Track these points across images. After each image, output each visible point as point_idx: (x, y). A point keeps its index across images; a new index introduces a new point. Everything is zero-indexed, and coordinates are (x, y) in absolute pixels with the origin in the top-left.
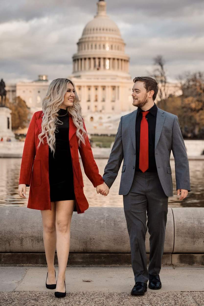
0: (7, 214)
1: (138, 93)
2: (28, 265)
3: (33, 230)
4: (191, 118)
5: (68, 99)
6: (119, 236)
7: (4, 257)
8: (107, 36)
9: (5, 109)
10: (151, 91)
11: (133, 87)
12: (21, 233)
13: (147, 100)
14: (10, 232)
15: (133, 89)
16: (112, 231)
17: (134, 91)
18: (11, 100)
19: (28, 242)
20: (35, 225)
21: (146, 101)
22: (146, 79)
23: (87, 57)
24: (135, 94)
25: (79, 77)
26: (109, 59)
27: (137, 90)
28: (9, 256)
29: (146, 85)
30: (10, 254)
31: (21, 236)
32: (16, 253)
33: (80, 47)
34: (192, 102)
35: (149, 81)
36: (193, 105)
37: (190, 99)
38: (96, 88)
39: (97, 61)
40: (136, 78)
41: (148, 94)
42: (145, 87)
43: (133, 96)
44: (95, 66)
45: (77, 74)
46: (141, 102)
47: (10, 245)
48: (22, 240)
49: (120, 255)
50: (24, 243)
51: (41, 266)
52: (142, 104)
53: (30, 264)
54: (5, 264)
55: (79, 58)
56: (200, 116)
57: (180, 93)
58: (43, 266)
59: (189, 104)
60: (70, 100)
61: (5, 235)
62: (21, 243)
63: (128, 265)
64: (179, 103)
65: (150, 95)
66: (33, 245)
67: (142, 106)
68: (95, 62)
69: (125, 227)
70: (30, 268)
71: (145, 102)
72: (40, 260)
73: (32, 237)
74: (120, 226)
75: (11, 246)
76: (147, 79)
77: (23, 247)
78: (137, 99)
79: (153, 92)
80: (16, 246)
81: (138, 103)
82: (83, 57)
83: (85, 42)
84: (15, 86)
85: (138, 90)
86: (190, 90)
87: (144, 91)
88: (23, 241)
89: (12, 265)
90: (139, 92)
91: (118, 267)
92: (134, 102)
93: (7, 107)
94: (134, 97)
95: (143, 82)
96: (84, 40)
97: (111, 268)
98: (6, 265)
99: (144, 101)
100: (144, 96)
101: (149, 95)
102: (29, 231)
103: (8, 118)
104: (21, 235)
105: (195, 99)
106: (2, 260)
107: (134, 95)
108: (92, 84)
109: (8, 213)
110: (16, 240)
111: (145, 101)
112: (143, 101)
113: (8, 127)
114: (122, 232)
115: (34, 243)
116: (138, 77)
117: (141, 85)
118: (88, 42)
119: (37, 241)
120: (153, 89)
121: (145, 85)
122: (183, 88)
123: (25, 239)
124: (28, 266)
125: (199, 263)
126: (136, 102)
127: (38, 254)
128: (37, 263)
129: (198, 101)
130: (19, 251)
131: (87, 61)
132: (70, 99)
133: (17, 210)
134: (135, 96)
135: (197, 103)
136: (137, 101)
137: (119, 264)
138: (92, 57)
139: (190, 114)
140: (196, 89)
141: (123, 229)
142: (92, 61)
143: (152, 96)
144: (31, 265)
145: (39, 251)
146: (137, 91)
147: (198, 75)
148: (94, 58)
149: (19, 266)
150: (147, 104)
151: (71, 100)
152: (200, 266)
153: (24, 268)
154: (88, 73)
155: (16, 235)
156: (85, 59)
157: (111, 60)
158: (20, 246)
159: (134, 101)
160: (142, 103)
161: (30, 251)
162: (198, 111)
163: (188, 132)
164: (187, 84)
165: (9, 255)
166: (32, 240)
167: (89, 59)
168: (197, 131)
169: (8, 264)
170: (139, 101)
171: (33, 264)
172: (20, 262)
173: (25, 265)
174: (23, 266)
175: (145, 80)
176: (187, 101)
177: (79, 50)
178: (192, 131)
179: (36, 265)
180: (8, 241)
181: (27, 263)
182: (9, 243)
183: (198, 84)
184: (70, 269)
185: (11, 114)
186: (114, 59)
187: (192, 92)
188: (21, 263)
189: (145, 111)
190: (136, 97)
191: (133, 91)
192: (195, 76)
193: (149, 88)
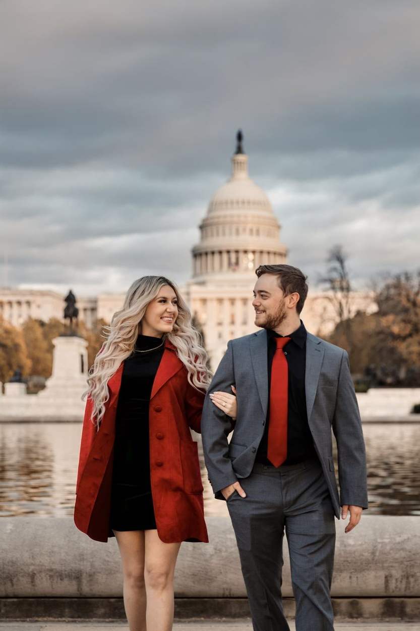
0: (9, 531)
1: (265, 299)
2: (45, 619)
3: (53, 559)
4: (392, 351)
5: (161, 318)
6: (201, 568)
7: (5, 605)
8: (251, 213)
9: (76, 341)
10: (293, 295)
11: (255, 288)
12: (32, 564)
13: (285, 312)
14: (13, 563)
15: (254, 291)
16: (189, 559)
17: (258, 295)
18: (89, 325)
19: (44, 580)
20: (56, 549)
21: (284, 314)
22: (280, 268)
23: (216, 249)
24: (259, 300)
25: (202, 283)
26: (254, 252)
27: (262, 293)
28: (13, 603)
29: (281, 282)
30: (15, 600)
31: (30, 570)
32: (25, 599)
33: (204, 232)
34: (394, 322)
35: (288, 273)
36: (396, 329)
37: (391, 318)
38: (232, 301)
39: (233, 256)
40: (260, 266)
41: (287, 300)
42: (279, 286)
43: (256, 306)
44: (230, 264)
45: (201, 279)
46: (272, 317)
47: (13, 585)
48: (32, 576)
49: (206, 602)
50: (37, 582)
51: (69, 622)
52: (275, 321)
53: (49, 617)
54: (7, 617)
55: (203, 251)
56: (408, 347)
57: (373, 308)
58: (73, 621)
59: (389, 327)
60: (165, 319)
61: (4, 568)
62: (32, 582)
63: (220, 619)
64: (371, 326)
65: (292, 303)
66: (52, 585)
67: (275, 327)
68: (229, 259)
69: (211, 553)
70: (47, 625)
71: (282, 317)
72: (67, 610)
73: (51, 570)
74: (203, 550)
75: (15, 587)
76: (284, 269)
77: (36, 588)
78: (264, 311)
79: (296, 297)
80: (23, 587)
81: (266, 321)
82: (209, 250)
83: (211, 225)
84: (95, 301)
85: (266, 292)
86: (391, 303)
87: (278, 293)
88: (35, 577)
89: (18, 619)
90: (267, 296)
91: (202, 622)
92: (257, 318)
93: (81, 337)
94: (257, 308)
95: (276, 275)
96: (211, 221)
97: (189, 625)
98: (8, 619)
99: (280, 316)
100: (277, 305)
101: (290, 302)
102: (45, 561)
103: (82, 356)
104: (32, 568)
105: (400, 317)
106: (3, 611)
107: (258, 304)
108: (225, 296)
109: (11, 529)
110: (22, 576)
111: (282, 315)
112: (277, 315)
113: (82, 371)
114: (206, 561)
115: (55, 581)
116: (265, 266)
117: (272, 282)
118: (217, 224)
119: (59, 579)
120: (296, 291)
121: (279, 281)
122: (379, 301)
123: (38, 575)
124: (46, 622)
125: (344, 615)
126: (263, 318)
127: (64, 600)
128: (61, 616)
129: (405, 321)
130: (31, 595)
131: (217, 256)
132: (166, 317)
133: (27, 523)
134: (260, 306)
135: (402, 325)
136: (263, 315)
137: (203, 617)
138: (224, 249)
139: (390, 344)
140: (399, 302)
141: (208, 556)
142: (225, 256)
143: (295, 304)
144: (51, 619)
145: (64, 596)
146: (262, 296)
147: (403, 279)
148: (228, 252)
149: (31, 622)
150: (284, 321)
151: (167, 319)
152: (347, 619)
153: (38, 624)
154: (218, 277)
155: (23, 567)
156: (213, 253)
157: (257, 255)
158: (30, 586)
159: (257, 316)
160: (275, 319)
161: (48, 595)
162: (404, 338)
163: (387, 375)
164: (385, 293)
165: (13, 601)
166: (51, 576)
167: (220, 252)
168: (402, 374)
169: (12, 617)
170: (269, 316)
171: (55, 618)
172: (33, 614)
173: (40, 619)
174: (37, 621)
175: (280, 270)
176: (385, 321)
177: (203, 237)
178: (394, 374)
179: (60, 619)
180: (10, 578)
181: (44, 617)
182: (11, 581)
183: (404, 293)
184: (116, 627)
185: (87, 348)
186: (261, 252)
187: (395, 307)
188: (34, 616)
189: (282, 337)
190: (261, 308)
191: (255, 296)
192: (398, 278)
193: (288, 288)
